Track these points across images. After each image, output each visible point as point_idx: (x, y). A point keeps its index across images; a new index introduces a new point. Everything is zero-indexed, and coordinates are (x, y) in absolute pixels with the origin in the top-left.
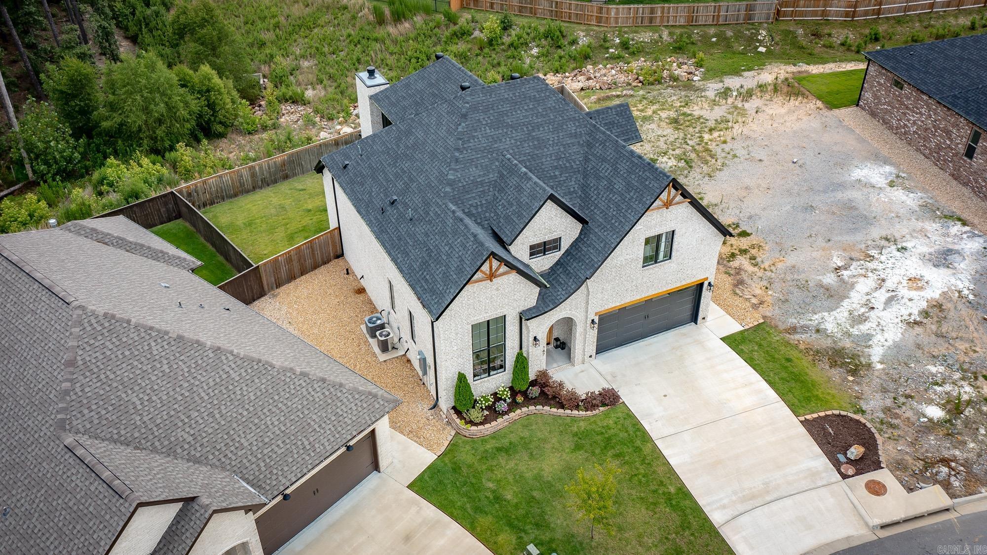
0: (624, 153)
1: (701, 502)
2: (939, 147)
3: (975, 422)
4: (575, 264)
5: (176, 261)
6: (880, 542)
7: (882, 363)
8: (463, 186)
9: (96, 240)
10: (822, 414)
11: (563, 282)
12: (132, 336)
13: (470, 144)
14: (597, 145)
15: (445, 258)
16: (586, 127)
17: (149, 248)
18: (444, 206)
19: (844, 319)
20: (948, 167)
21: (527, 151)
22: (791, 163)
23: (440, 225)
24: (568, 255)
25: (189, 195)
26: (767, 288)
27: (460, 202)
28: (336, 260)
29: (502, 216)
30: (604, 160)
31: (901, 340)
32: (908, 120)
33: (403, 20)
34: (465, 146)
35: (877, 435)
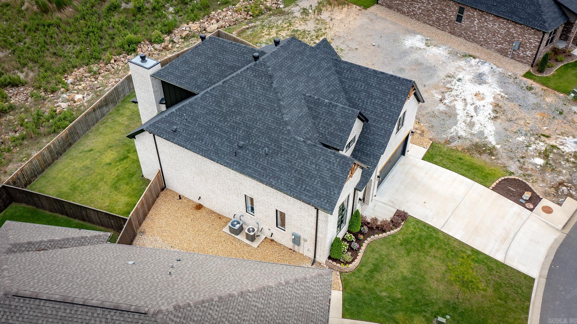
0: (369, 72)
1: (487, 252)
2: (438, 19)
3: (557, 159)
4: (369, 148)
5: (95, 239)
6: (568, 236)
7: (498, 144)
8: (295, 122)
9: (36, 250)
10: (497, 182)
11: (366, 161)
12: (197, 313)
13: (285, 94)
14: (345, 71)
15: (316, 173)
16: (330, 62)
17: (73, 238)
18: (293, 140)
19: (465, 127)
20: (447, 28)
21: (313, 88)
22: (373, 46)
23: (297, 152)
24: (360, 144)
25: (14, 183)
26: (419, 123)
27: (299, 134)
28: (163, 192)
29: (326, 134)
30: (356, 80)
31: (496, 128)
32: (415, 7)
33: (65, 7)
34: (283, 96)
35: (527, 183)
